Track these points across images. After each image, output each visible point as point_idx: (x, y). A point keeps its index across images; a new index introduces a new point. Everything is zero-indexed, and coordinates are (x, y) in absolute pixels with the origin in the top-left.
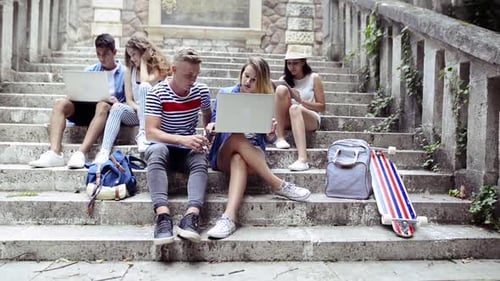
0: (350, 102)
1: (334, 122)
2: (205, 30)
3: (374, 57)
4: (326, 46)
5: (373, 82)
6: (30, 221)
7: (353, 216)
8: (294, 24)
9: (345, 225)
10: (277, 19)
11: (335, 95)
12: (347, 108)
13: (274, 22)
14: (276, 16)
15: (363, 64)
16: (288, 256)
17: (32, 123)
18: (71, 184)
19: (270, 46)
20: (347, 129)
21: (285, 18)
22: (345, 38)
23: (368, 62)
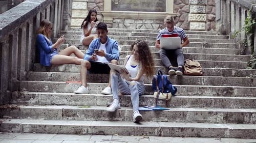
0: (236, 60)
1: (230, 72)
2: (139, 13)
3: (251, 35)
4: (218, 26)
5: (250, 49)
6: (92, 119)
7: (247, 119)
8: (194, 9)
9: (242, 123)
10: (184, 6)
11: (228, 56)
12: (235, 63)
13: (181, 8)
14: (182, 4)
15: (243, 38)
16: (218, 135)
17: (69, 72)
18: (104, 102)
19: (179, 23)
20: (237, 76)
21: (188, 6)
22: (230, 21)
23: (246, 37)
